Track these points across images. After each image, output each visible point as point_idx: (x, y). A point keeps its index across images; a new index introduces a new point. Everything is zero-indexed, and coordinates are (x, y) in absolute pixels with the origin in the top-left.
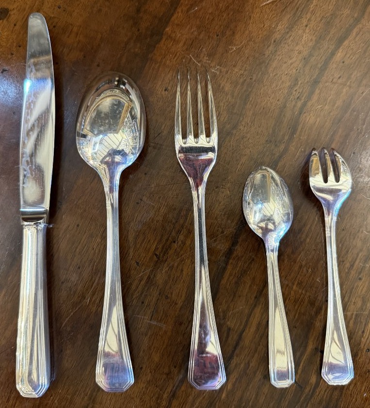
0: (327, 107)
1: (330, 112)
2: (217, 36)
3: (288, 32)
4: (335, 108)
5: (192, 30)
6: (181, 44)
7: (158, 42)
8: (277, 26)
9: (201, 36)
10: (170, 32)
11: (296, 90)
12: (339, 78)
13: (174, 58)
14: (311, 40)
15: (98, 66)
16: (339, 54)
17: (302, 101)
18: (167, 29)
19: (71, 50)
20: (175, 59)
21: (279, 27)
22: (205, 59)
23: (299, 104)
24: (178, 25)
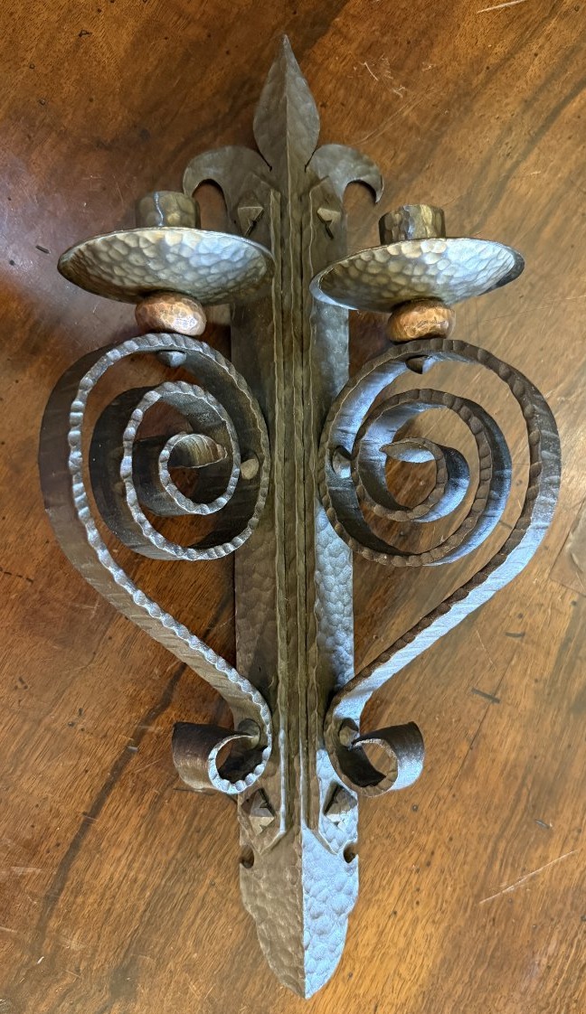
0: (545, 175)
1: (548, 184)
2: (409, 43)
3: (508, 59)
4: (557, 178)
5: (374, 28)
6: (355, 45)
7: (323, 34)
8: (495, 46)
9: (385, 39)
10: (340, 24)
11: (507, 144)
12: (570, 138)
13: (341, 63)
14: (540, 76)
15: (228, 53)
16: (574, 105)
17: (514, 160)
18: (337, 19)
19: (189, 23)
20: (343, 64)
21: (497, 49)
22: (387, 74)
23: (509, 164)
24: (353, 16)
